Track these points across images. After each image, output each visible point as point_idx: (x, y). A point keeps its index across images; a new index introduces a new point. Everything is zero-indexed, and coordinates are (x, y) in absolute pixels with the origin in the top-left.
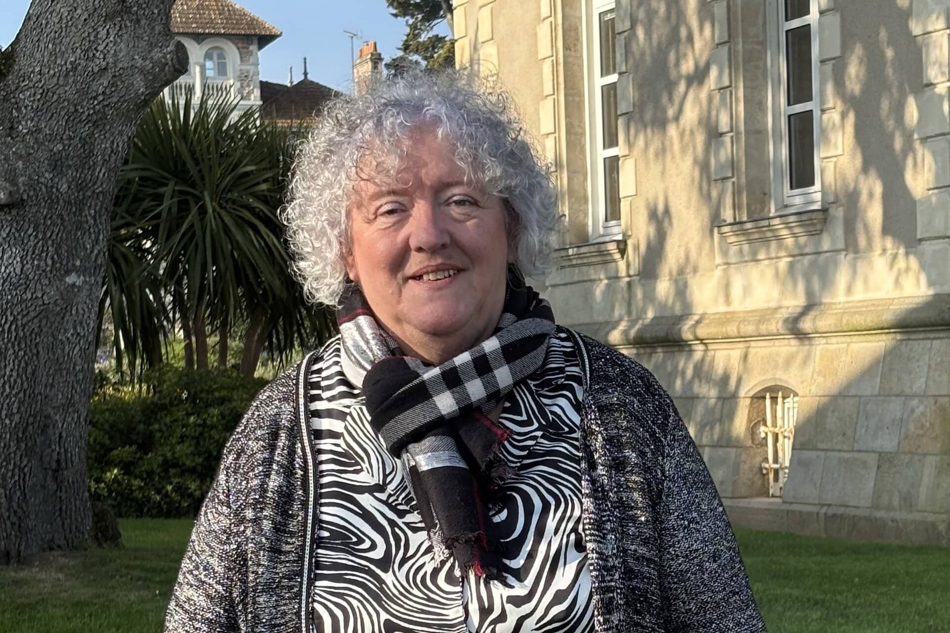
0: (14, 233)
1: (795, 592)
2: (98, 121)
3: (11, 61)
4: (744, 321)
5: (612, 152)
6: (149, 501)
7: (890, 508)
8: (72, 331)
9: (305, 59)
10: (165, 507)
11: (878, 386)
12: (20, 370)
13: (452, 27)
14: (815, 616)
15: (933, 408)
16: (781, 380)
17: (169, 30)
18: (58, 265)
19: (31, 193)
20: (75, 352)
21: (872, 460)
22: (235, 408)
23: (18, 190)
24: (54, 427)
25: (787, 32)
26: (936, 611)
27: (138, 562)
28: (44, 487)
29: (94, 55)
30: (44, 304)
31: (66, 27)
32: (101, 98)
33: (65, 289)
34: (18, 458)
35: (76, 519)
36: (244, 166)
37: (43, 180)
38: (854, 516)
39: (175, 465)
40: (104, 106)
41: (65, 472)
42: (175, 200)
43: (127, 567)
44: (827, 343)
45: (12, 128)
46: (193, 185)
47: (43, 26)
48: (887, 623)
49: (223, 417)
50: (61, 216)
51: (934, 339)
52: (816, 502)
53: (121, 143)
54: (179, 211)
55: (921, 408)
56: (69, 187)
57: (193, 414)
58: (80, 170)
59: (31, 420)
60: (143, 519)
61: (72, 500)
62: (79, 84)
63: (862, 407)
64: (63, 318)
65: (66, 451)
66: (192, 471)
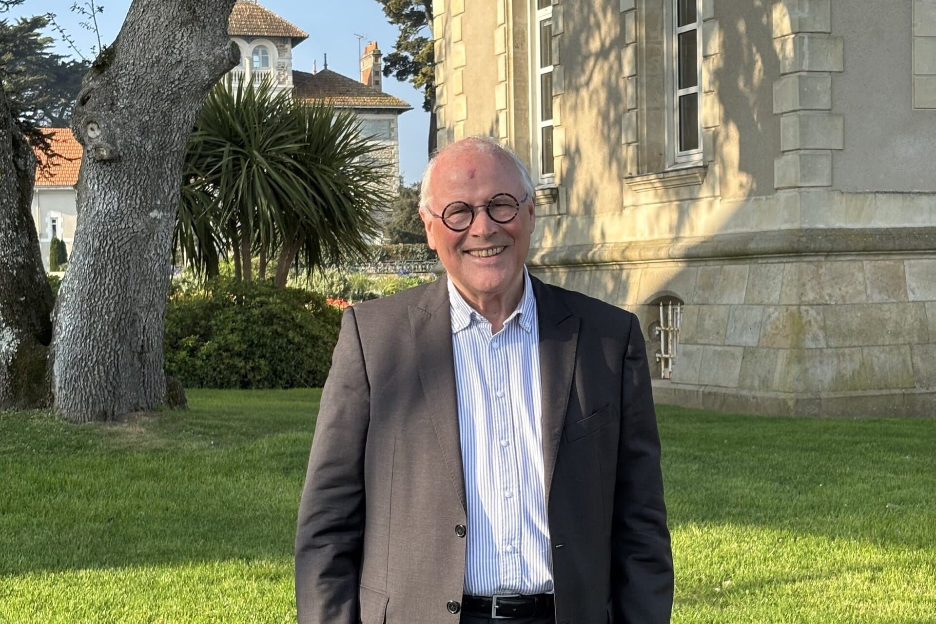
0: (113, 181)
1: (679, 450)
2: (175, 100)
3: (113, 55)
4: (644, 248)
5: (548, 123)
6: (207, 377)
7: (751, 388)
8: (153, 252)
9: (325, 54)
10: (219, 381)
11: (743, 297)
12: (116, 280)
13: (432, 30)
14: (694, 468)
15: (785, 314)
16: (671, 292)
17: (227, 33)
18: (144, 204)
19: (126, 151)
20: (156, 267)
21: (739, 352)
22: (271, 309)
23: (117, 148)
24: (140, 321)
25: (679, 35)
26: (785, 466)
27: (199, 421)
28: (132, 365)
29: (172, 51)
30: (134, 232)
31: (153, 31)
32: (177, 83)
33: (150, 221)
34: (113, 344)
35: (155, 388)
36: (279, 132)
37: (134, 142)
38: (724, 394)
39: (227, 350)
40: (179, 89)
41: (147, 355)
42: (231, 158)
43: (191, 424)
44: (706, 265)
45: (113, 104)
46: (242, 147)
47: (136, 30)
48: (748, 474)
49: (263, 316)
50: (147, 168)
51: (787, 262)
52: (697, 383)
53: (191, 116)
54: (234, 166)
55: (776, 314)
56: (153, 147)
57: (239, 313)
58: (161, 135)
59: (123, 316)
60: (204, 389)
61: (152, 374)
62: (161, 72)
63: (731, 314)
64: (147, 243)
65: (148, 339)
66: (239, 355)
